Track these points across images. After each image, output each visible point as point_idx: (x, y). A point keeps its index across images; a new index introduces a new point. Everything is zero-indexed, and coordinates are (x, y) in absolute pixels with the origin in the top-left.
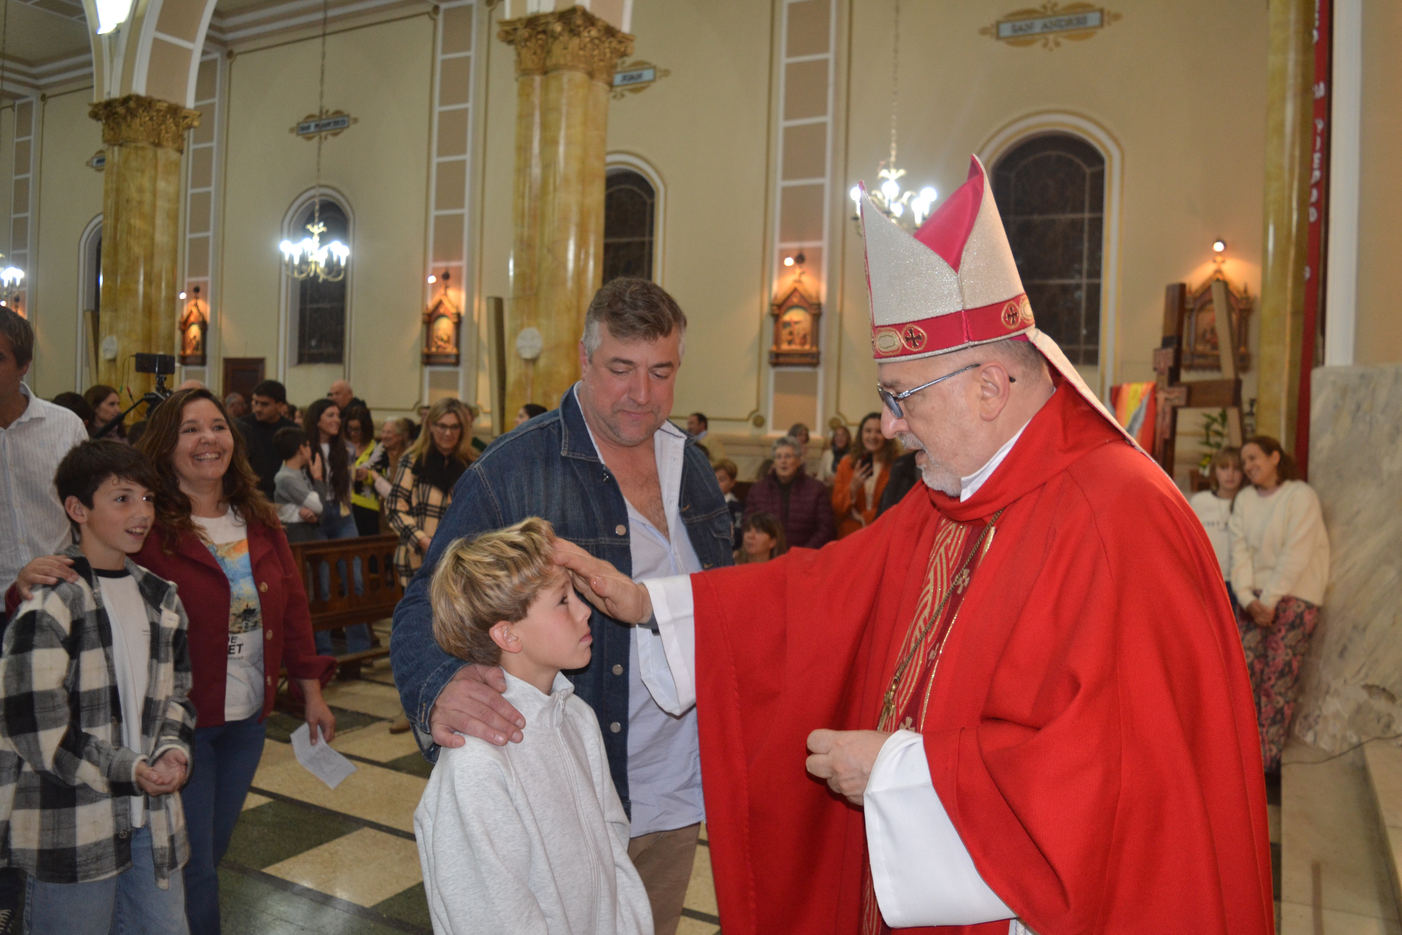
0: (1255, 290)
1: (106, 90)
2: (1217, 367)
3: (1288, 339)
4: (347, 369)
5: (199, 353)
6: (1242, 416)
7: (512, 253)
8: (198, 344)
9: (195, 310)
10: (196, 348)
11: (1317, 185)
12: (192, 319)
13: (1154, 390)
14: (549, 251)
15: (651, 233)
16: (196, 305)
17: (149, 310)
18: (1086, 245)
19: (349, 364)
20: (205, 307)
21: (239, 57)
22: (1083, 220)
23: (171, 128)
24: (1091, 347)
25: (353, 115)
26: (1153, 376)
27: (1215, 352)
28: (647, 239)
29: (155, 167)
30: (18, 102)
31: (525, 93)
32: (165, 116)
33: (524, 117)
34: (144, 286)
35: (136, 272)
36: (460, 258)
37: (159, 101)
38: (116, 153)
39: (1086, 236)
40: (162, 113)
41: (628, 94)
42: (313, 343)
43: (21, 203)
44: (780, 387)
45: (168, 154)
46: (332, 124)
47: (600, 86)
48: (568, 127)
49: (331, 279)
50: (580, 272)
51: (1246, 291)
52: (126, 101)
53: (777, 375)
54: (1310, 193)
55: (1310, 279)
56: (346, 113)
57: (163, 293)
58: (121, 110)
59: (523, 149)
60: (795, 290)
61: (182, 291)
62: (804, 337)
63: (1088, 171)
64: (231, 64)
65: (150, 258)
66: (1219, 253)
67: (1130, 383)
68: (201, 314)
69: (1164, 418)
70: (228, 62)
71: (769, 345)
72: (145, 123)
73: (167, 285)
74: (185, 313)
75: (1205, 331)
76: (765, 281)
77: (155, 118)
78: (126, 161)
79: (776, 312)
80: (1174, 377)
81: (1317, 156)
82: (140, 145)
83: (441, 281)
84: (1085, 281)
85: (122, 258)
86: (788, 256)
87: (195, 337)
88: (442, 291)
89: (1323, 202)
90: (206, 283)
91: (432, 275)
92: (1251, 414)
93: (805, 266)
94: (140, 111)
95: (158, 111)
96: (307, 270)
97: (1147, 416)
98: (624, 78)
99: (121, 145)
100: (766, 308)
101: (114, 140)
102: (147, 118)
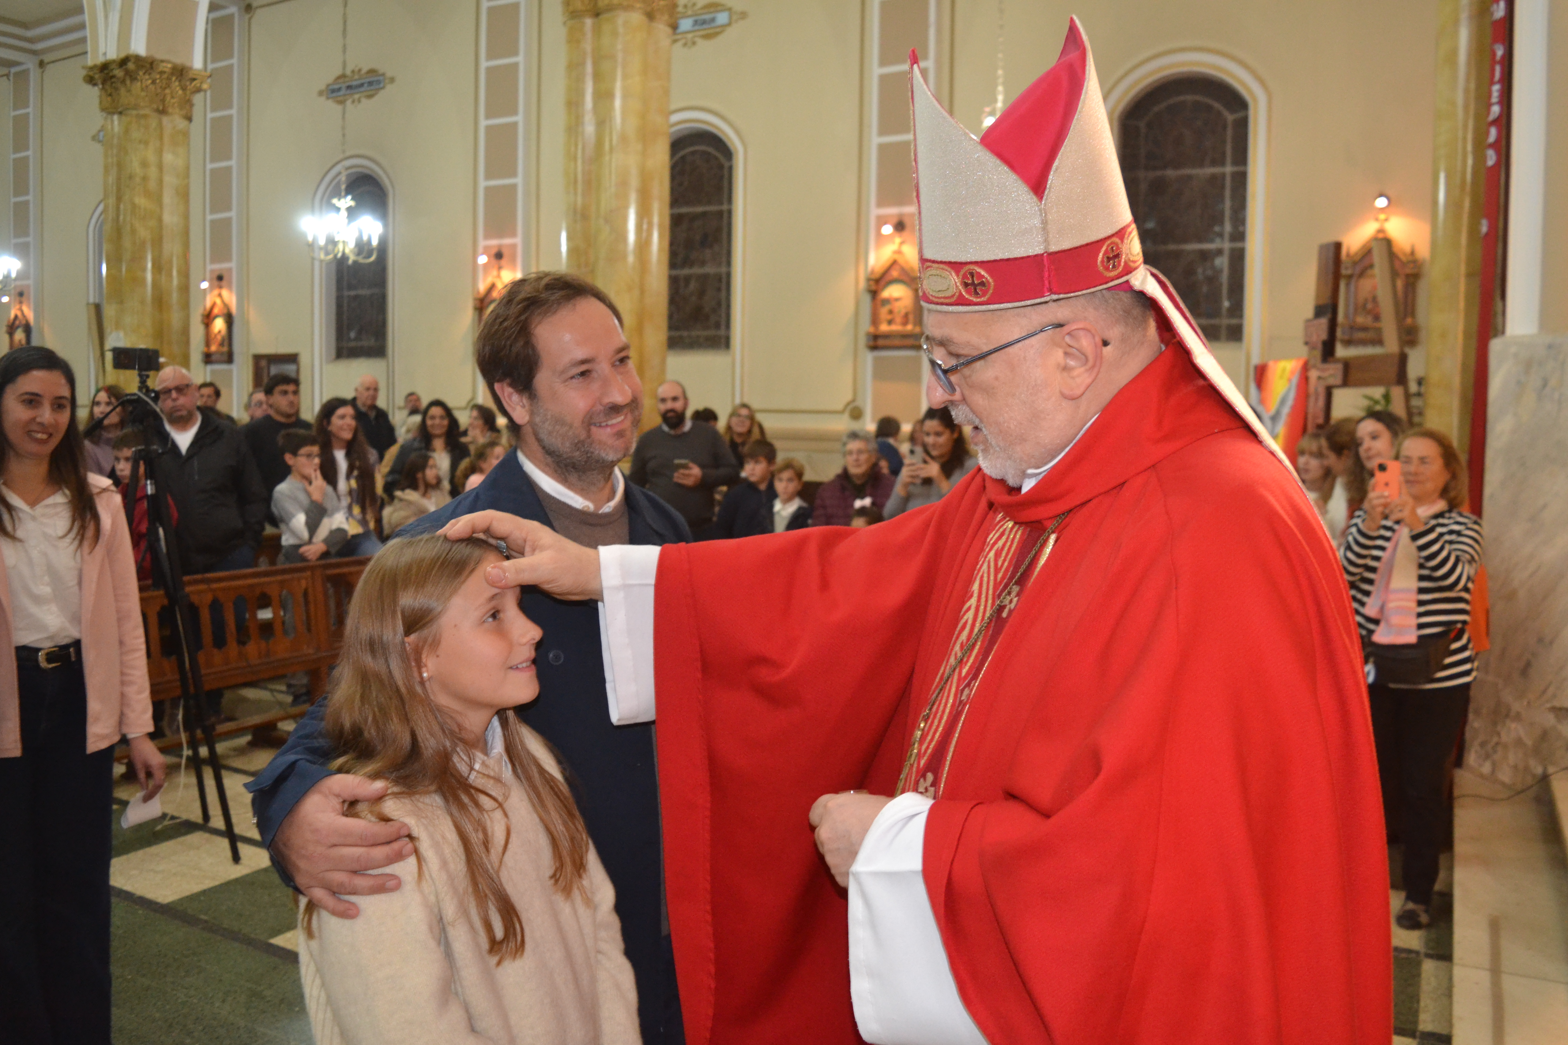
0: (1423, 251)
1: (102, 50)
2: (1378, 341)
3: (1462, 304)
4: (391, 364)
5: (225, 349)
6: (1408, 396)
7: (564, 225)
9: (218, 301)
10: (222, 344)
11: (1494, 122)
12: (216, 311)
13: (1305, 368)
14: (607, 221)
15: (730, 200)
16: (220, 295)
17: (160, 301)
18: (1228, 203)
19: (393, 357)
20: (230, 297)
21: (259, 11)
22: (1223, 176)
23: (177, 92)
24: (1234, 321)
25: (389, 74)
26: (1303, 352)
27: (1377, 325)
28: (725, 207)
29: (161, 138)
30: (13, 70)
31: (574, 39)
32: (169, 79)
33: (574, 68)
34: (153, 273)
35: (143, 258)
36: (513, 234)
37: (162, 61)
38: (116, 123)
39: (1228, 193)
40: (165, 76)
41: (699, 41)
42: (352, 335)
43: (21, 185)
44: (879, 374)
45: (174, 122)
46: (366, 85)
47: (661, 28)
48: (625, 77)
49: (361, 260)
50: (643, 245)
51: (1413, 253)
52: (124, 62)
53: (876, 360)
54: (1488, 133)
55: (1487, 234)
56: (381, 72)
57: (175, 282)
58: (119, 73)
59: (574, 104)
60: (894, 263)
61: (204, 280)
62: (906, 316)
63: (1230, 117)
64: (250, 19)
65: (158, 241)
66: (1382, 210)
67: (1277, 360)
68: (226, 305)
69: (1317, 399)
70: (247, 17)
71: (866, 327)
72: (147, 87)
73: (179, 272)
74: (208, 305)
75: (1366, 300)
76: (860, 252)
77: (158, 81)
78: (127, 131)
79: (873, 288)
80: (1328, 351)
81: (1496, 88)
82: (142, 112)
83: (494, 261)
84: (1227, 245)
85: (127, 243)
86: (885, 223)
87: (219, 332)
88: (495, 273)
89: (1504, 143)
90: (230, 270)
91: (482, 254)
92: (1419, 395)
93: (906, 234)
94: (141, 73)
95: (162, 73)
96: (333, 250)
97: (1297, 399)
98: (696, 23)
99: (120, 113)
100: (862, 284)
101: (112, 108)
102: (150, 81)
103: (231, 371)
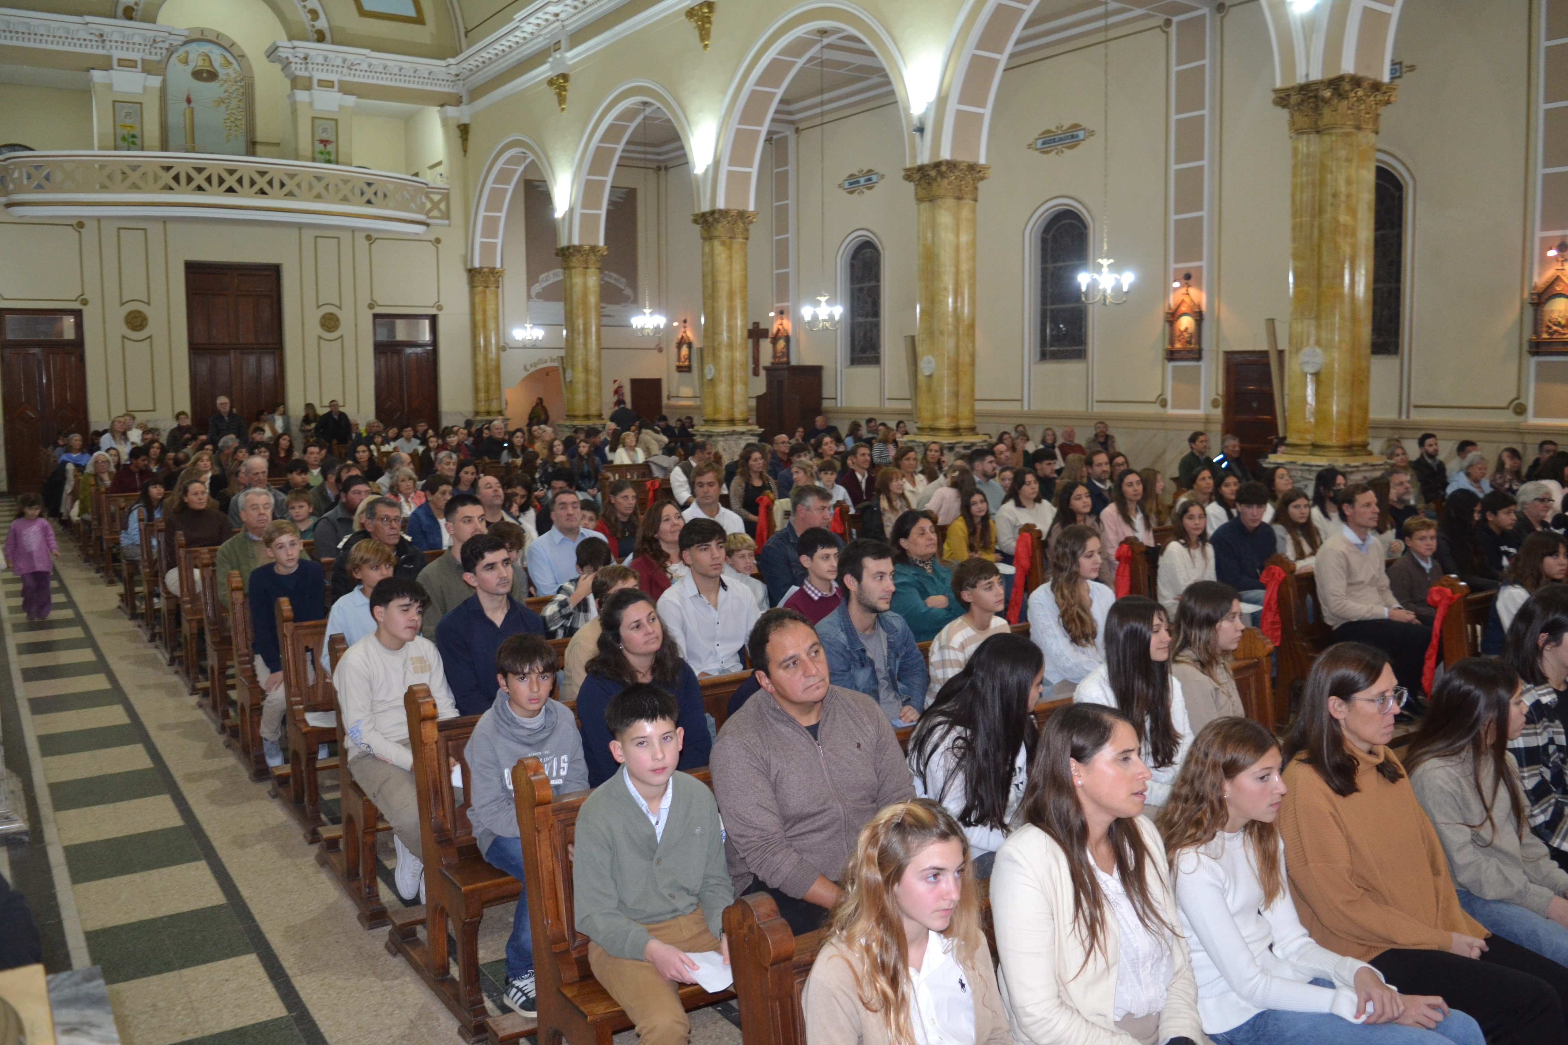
5: (1193, 347)
8: (1191, 337)
9: (1187, 299)
10: (1189, 342)
12: (1183, 309)
16: (1189, 294)
20: (1199, 296)
61: (1172, 279)
64: (1222, 18)
68: (1194, 304)
74: (1174, 303)
87: (1186, 329)
90: (1199, 269)
103: (1199, 367)
